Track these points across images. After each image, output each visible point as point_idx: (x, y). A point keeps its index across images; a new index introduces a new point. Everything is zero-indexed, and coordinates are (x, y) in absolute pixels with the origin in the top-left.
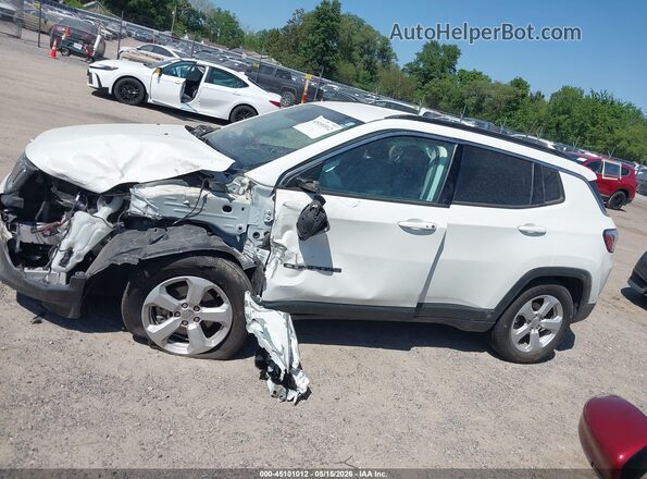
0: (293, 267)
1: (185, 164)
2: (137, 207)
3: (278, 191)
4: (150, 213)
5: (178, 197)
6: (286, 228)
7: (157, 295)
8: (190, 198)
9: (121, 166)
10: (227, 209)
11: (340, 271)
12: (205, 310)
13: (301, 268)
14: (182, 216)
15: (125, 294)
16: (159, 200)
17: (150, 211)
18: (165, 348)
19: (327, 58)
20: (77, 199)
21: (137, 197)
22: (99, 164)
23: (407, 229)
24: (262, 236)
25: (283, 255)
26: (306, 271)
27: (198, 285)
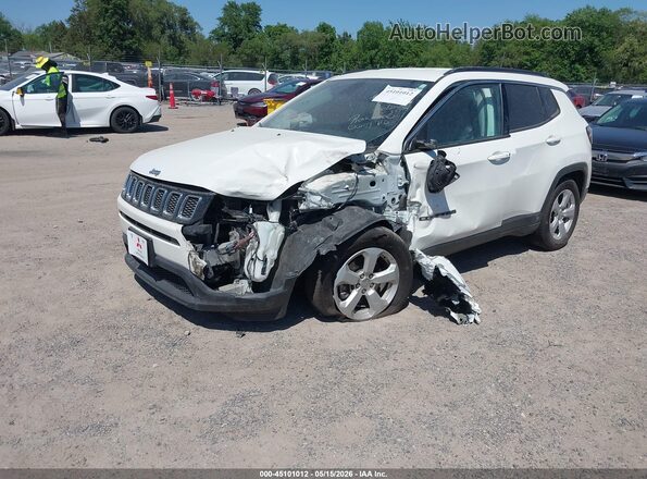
0: (426, 218)
1: (334, 154)
2: (314, 202)
3: (406, 156)
4: (325, 205)
5: (341, 184)
6: (418, 186)
7: (343, 274)
8: (348, 183)
9: (282, 169)
10: (373, 184)
11: (454, 212)
12: (378, 275)
13: (431, 217)
14: (344, 200)
15: (319, 282)
16: (328, 190)
17: (324, 202)
18: (355, 318)
19: (127, 42)
20: (251, 212)
21: (311, 193)
22: (264, 174)
23: (493, 162)
24: (397, 200)
25: (418, 211)
26: (435, 219)
27: (372, 255)
